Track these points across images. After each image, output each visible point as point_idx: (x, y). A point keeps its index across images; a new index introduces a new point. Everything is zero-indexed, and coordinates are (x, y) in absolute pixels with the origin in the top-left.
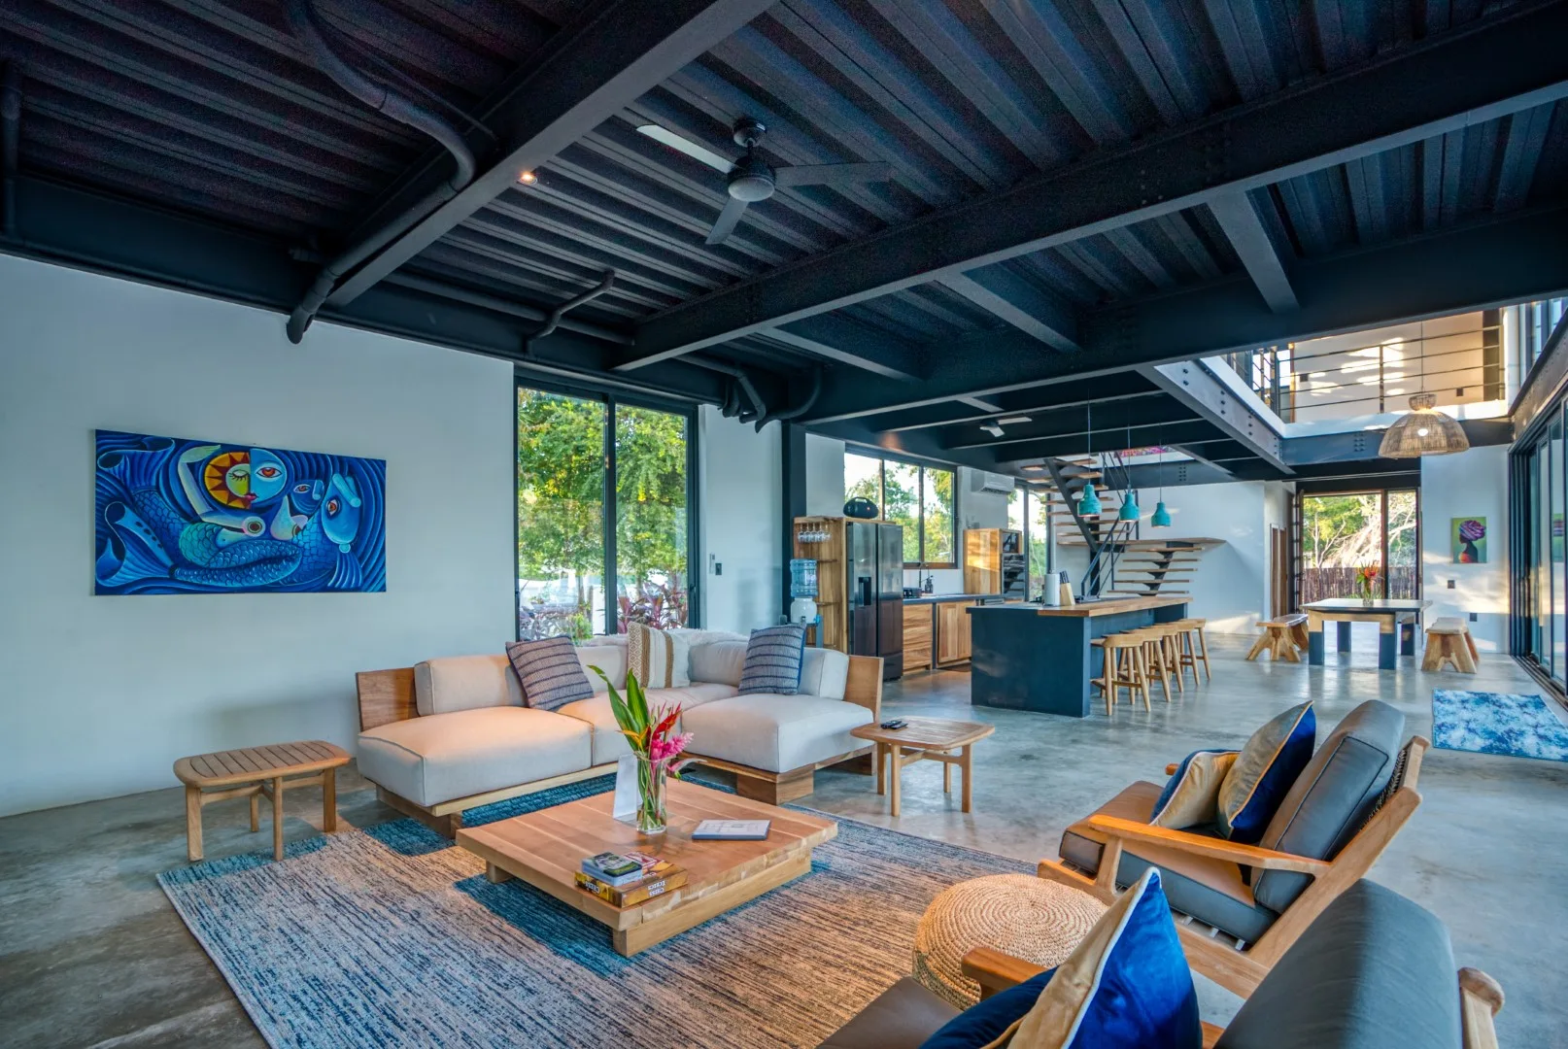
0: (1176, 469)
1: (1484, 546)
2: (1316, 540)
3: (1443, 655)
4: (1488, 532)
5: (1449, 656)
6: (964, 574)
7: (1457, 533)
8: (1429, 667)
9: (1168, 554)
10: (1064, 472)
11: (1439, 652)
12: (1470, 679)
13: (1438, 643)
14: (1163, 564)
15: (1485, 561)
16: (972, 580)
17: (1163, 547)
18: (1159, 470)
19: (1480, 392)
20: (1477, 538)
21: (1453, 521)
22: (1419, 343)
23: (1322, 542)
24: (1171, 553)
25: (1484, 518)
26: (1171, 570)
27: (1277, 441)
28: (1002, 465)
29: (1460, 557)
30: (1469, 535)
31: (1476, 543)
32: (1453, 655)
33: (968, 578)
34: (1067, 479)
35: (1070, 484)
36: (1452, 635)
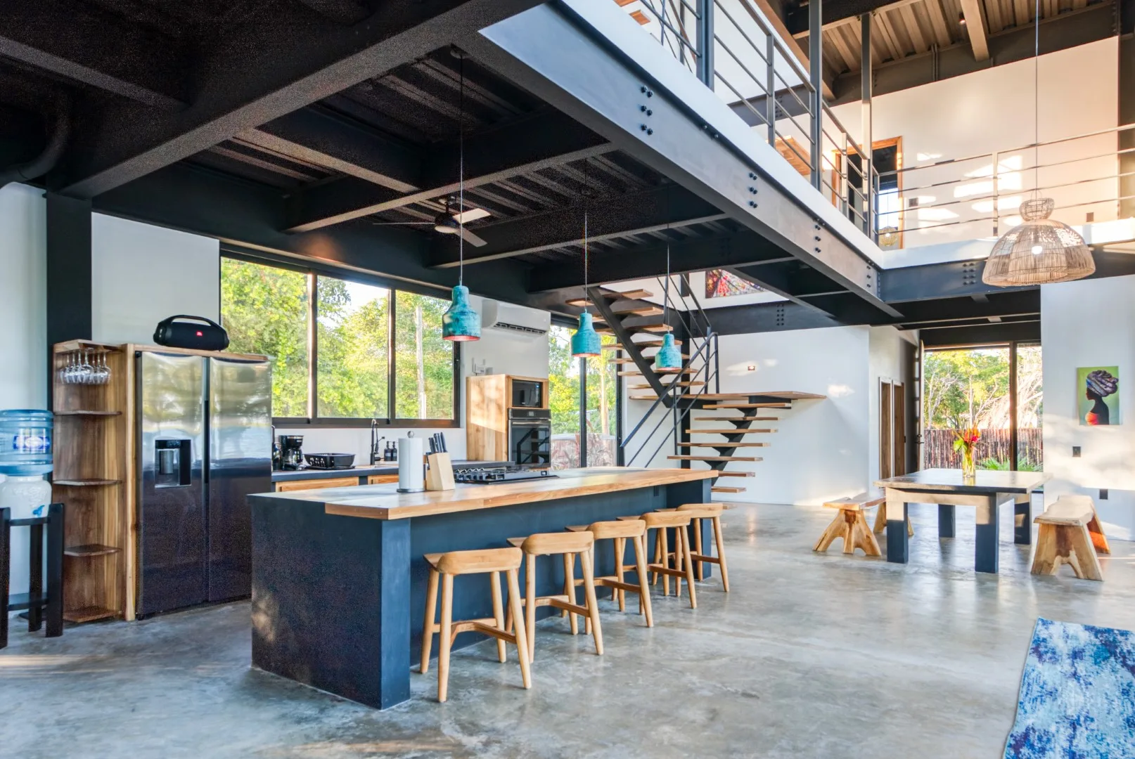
0: (773, 311)
1: (1117, 401)
2: (971, 402)
3: (1059, 553)
4: (1120, 385)
5: (1067, 555)
6: (468, 435)
7: (1084, 387)
8: (1041, 571)
9: (750, 411)
10: (615, 307)
11: (1054, 550)
12: (1093, 593)
13: (1052, 536)
14: (741, 424)
15: (1117, 423)
16: (477, 442)
17: (746, 403)
18: (754, 313)
19: (1114, 208)
20: (1107, 393)
21: (1079, 371)
22: (1034, 148)
23: (976, 404)
24: (755, 409)
25: (1116, 368)
26: (753, 431)
27: (872, 272)
28: (533, 297)
29: (1088, 416)
30: (1097, 389)
31: (1106, 400)
32: (1073, 554)
33: (472, 439)
34: (622, 316)
35: (626, 323)
36: (1070, 526)
